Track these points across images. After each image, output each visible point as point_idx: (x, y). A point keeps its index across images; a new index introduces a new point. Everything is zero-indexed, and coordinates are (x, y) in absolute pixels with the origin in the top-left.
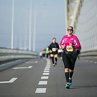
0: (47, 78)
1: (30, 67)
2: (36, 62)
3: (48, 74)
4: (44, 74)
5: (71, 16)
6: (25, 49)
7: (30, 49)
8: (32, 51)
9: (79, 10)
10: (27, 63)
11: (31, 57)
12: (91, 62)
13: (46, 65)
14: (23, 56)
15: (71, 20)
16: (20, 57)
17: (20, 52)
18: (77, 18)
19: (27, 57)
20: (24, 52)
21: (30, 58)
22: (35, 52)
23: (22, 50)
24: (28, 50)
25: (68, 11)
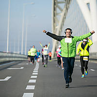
0: (36, 77)
1: (22, 68)
2: (27, 64)
3: (37, 74)
4: (33, 74)
6: (18, 53)
7: (22, 53)
9: (63, 21)
10: (19, 64)
11: (23, 59)
13: (35, 66)
14: (16, 59)
15: (57, 29)
16: (13, 59)
17: (14, 55)
18: (61, 28)
19: (20, 59)
20: (17, 55)
21: (22, 61)
24: (20, 54)
25: (54, 22)
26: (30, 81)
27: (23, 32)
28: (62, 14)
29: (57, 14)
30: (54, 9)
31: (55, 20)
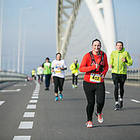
0: (36, 101)
1: (18, 90)
2: (25, 85)
3: (37, 97)
5: (62, 37)
6: (14, 71)
7: (18, 72)
8: (20, 73)
10: (15, 85)
11: (19, 79)
14: (11, 79)
15: (62, 41)
16: (7, 79)
17: (8, 74)
18: (68, 40)
20: (12, 74)
21: (18, 81)
24: (16, 72)
25: (59, 32)
26: (29, 107)
28: (69, 22)
29: (63, 22)
30: (59, 16)
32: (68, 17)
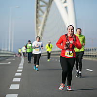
0: (21, 71)
1: (9, 63)
2: (14, 59)
3: (22, 68)
4: (19, 68)
5: (39, 26)
6: (6, 50)
7: (9, 50)
8: (11, 51)
9: (45, 22)
10: (7, 60)
11: (10, 55)
12: (56, 60)
13: (21, 61)
14: (4, 55)
15: (39, 29)
18: (43, 28)
19: (7, 55)
21: (9, 57)
22: (13, 52)
23: (4, 51)
25: (37, 23)
27: (10, 32)
28: (44, 16)
29: (40, 16)
30: (37, 12)
31: (38, 21)
32: (43, 13)
